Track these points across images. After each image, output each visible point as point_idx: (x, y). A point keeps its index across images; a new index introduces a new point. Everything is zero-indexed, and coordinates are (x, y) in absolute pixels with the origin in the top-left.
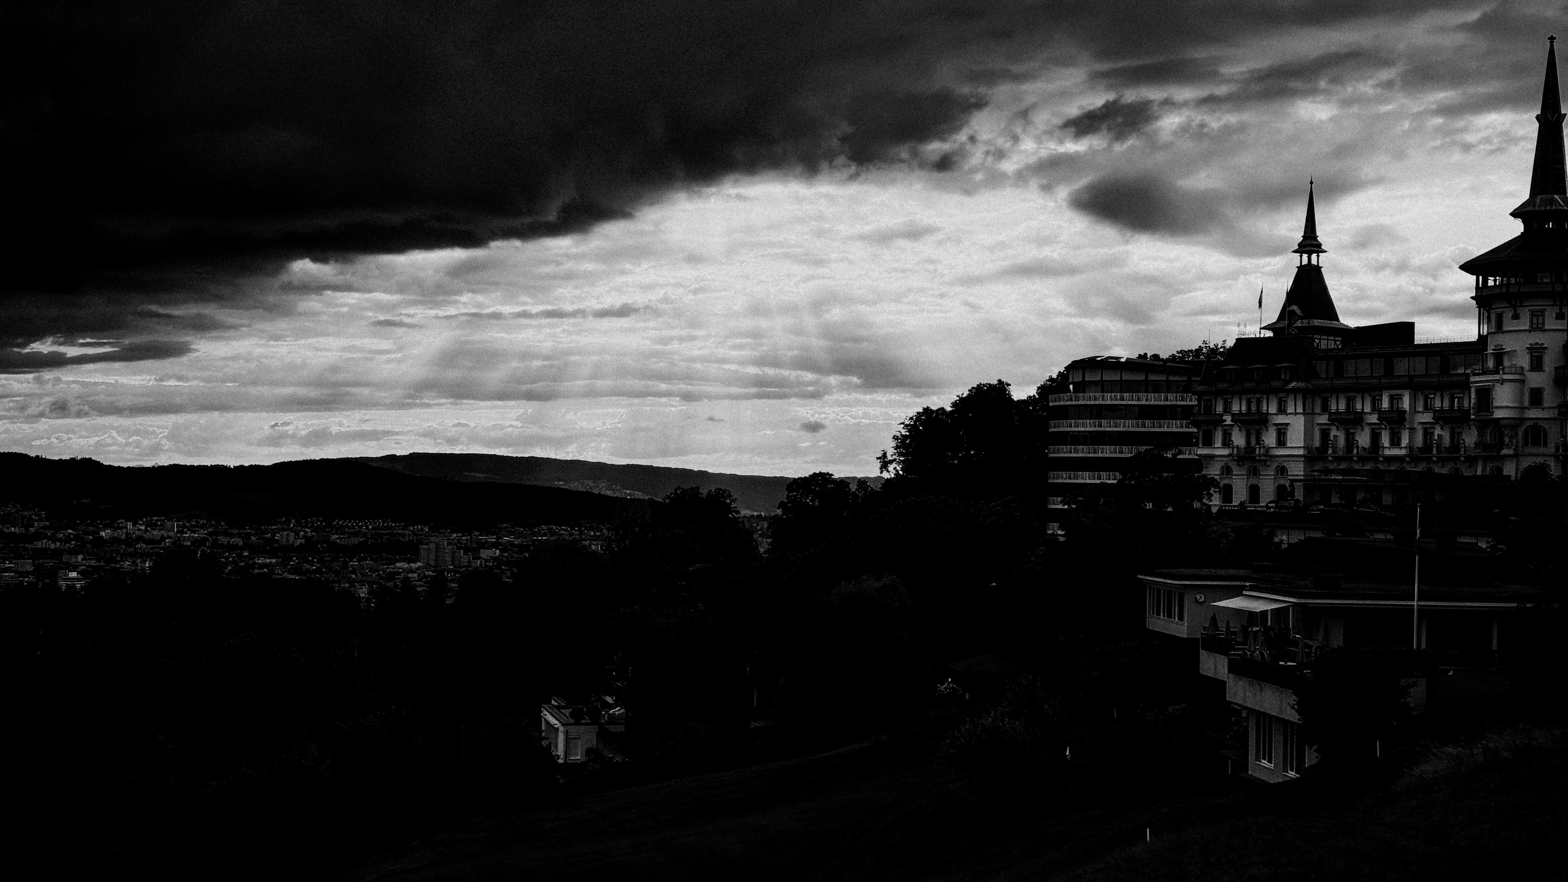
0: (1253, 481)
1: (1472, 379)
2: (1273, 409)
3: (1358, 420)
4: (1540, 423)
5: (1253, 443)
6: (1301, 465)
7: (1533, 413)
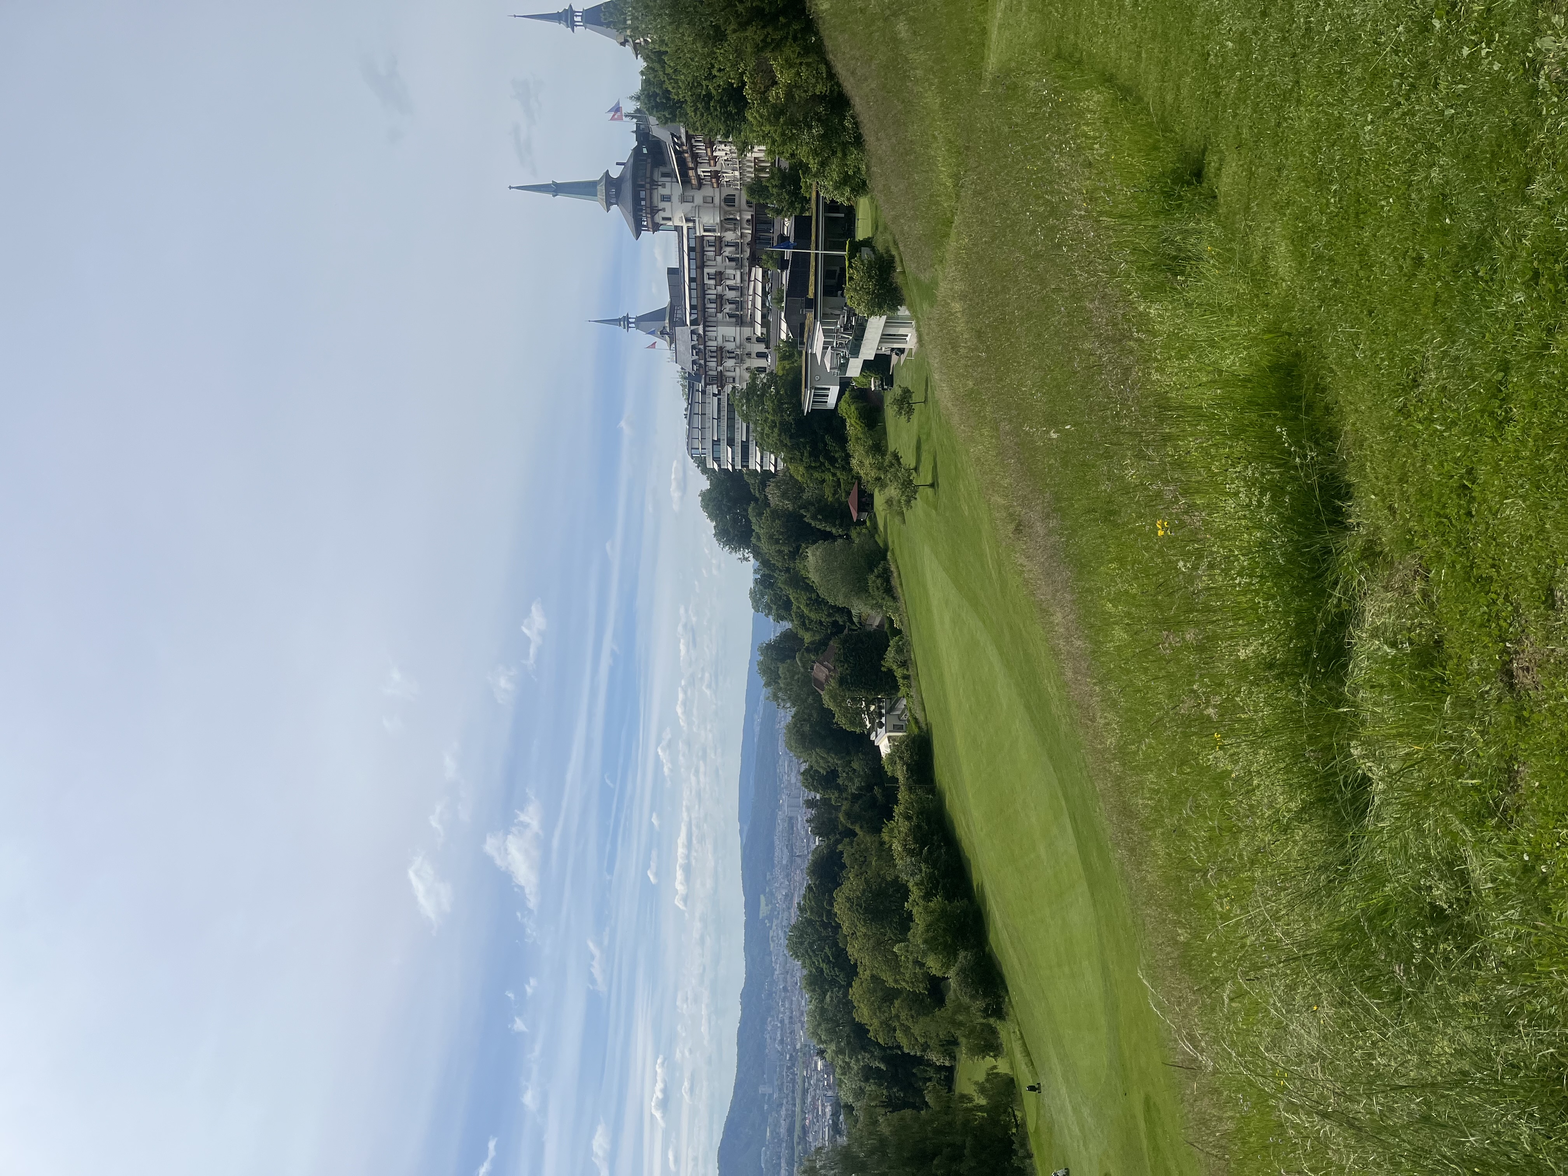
0: (754, 355)
1: (698, 234)
2: (714, 343)
3: (720, 297)
4: (723, 198)
5: (733, 355)
6: (745, 328)
7: (717, 201)
